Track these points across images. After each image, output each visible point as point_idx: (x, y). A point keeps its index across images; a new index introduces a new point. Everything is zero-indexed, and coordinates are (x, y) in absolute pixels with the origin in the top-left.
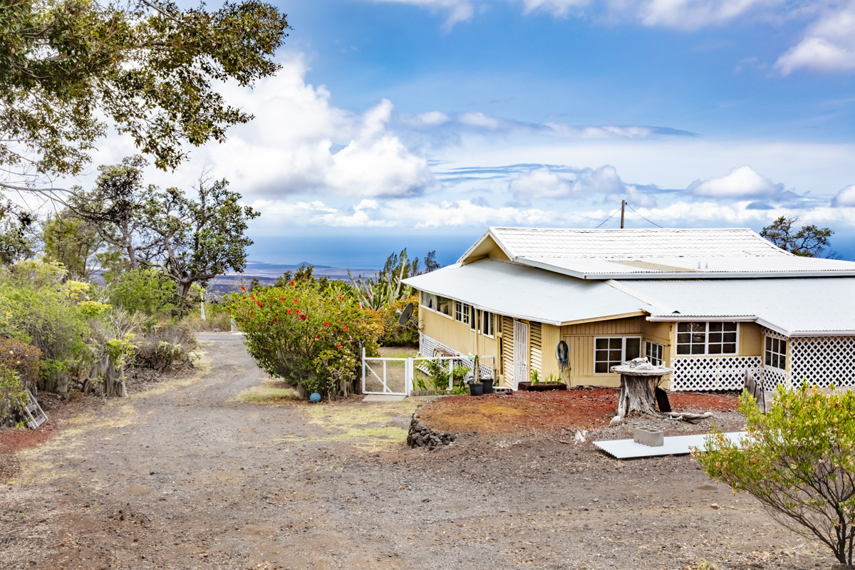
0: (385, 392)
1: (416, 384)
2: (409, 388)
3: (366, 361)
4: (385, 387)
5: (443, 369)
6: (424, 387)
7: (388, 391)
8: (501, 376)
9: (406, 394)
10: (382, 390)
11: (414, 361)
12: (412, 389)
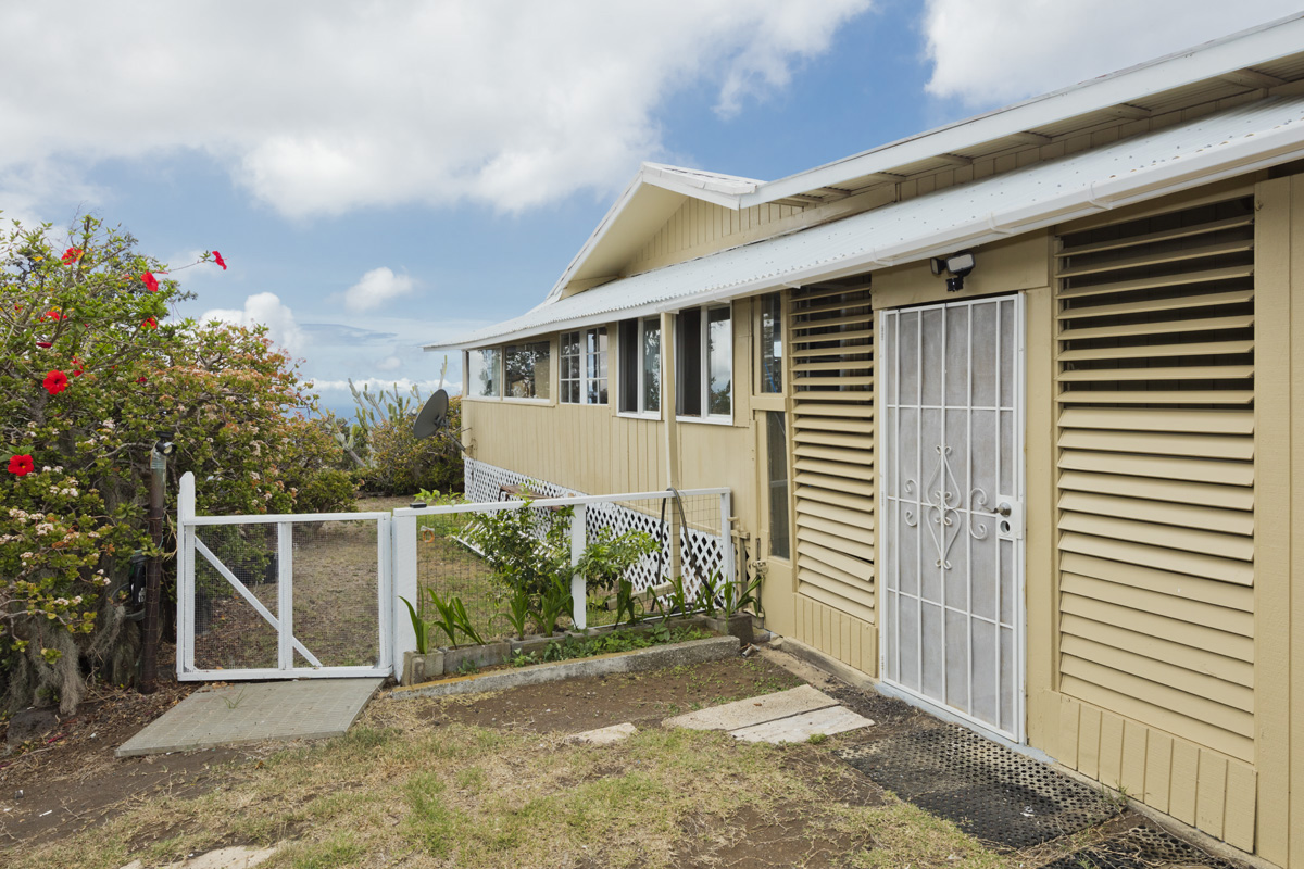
0: (285, 667)
1: (427, 624)
2: (397, 640)
3: (201, 531)
4: (287, 642)
5: (544, 549)
6: (469, 631)
7: (299, 661)
8: (776, 564)
9: (382, 670)
10: (270, 661)
11: (421, 521)
12: (412, 646)
